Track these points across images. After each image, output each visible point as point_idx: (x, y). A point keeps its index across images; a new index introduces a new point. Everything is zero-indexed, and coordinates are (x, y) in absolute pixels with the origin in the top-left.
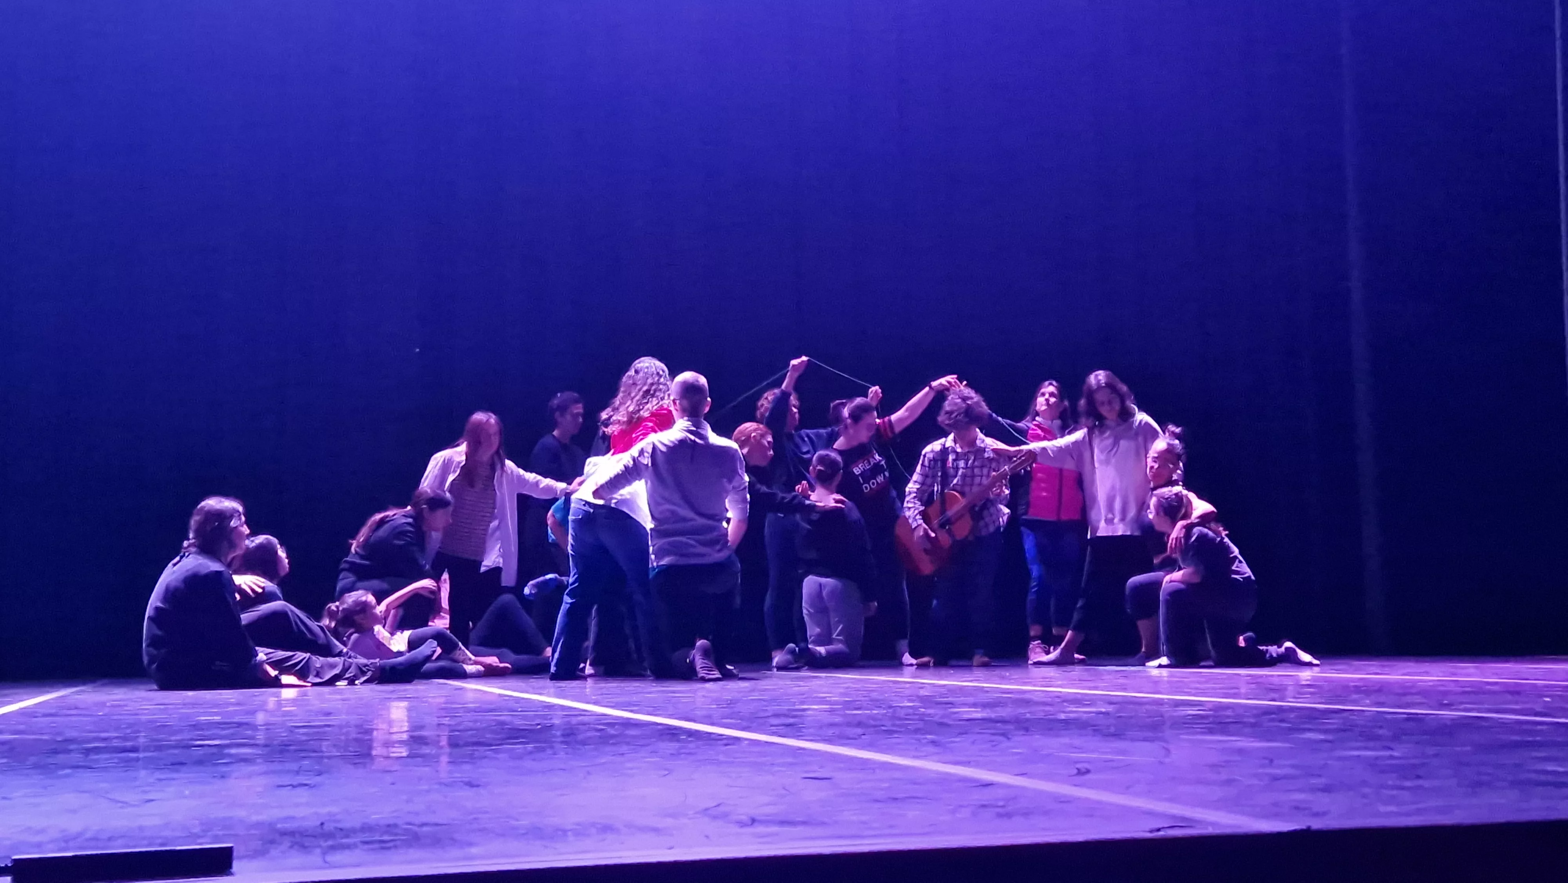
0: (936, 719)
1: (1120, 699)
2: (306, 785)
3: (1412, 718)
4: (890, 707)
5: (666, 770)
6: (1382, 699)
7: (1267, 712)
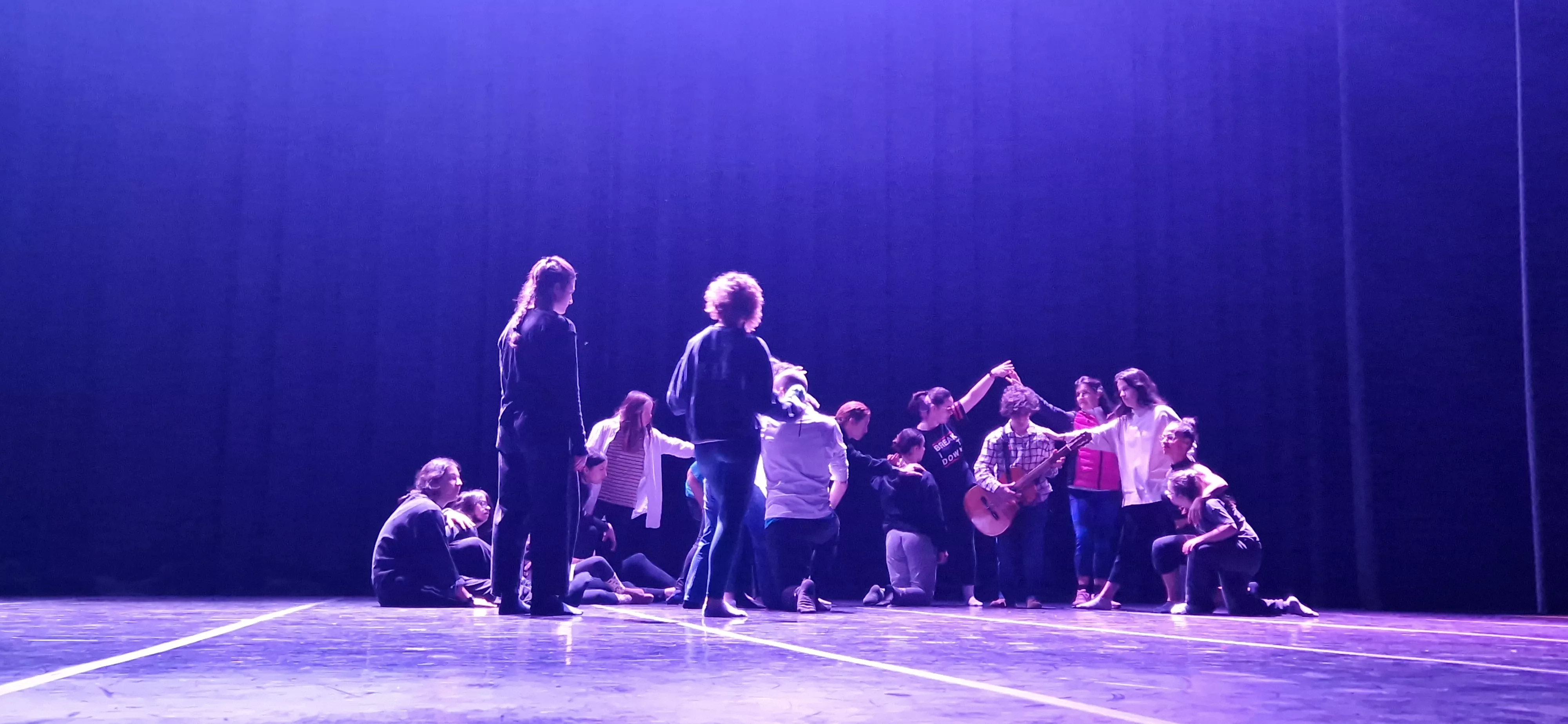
0: (997, 650)
1: (1148, 640)
2: (491, 685)
3: (1398, 663)
4: (960, 639)
5: (776, 683)
6: (1373, 646)
7: (1275, 654)
